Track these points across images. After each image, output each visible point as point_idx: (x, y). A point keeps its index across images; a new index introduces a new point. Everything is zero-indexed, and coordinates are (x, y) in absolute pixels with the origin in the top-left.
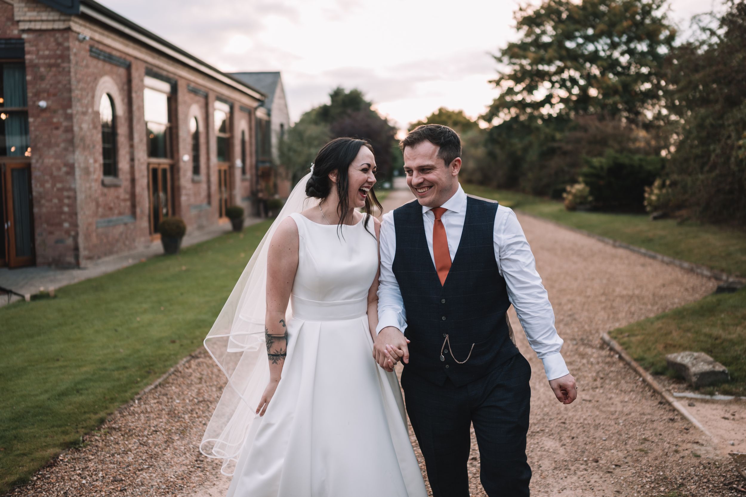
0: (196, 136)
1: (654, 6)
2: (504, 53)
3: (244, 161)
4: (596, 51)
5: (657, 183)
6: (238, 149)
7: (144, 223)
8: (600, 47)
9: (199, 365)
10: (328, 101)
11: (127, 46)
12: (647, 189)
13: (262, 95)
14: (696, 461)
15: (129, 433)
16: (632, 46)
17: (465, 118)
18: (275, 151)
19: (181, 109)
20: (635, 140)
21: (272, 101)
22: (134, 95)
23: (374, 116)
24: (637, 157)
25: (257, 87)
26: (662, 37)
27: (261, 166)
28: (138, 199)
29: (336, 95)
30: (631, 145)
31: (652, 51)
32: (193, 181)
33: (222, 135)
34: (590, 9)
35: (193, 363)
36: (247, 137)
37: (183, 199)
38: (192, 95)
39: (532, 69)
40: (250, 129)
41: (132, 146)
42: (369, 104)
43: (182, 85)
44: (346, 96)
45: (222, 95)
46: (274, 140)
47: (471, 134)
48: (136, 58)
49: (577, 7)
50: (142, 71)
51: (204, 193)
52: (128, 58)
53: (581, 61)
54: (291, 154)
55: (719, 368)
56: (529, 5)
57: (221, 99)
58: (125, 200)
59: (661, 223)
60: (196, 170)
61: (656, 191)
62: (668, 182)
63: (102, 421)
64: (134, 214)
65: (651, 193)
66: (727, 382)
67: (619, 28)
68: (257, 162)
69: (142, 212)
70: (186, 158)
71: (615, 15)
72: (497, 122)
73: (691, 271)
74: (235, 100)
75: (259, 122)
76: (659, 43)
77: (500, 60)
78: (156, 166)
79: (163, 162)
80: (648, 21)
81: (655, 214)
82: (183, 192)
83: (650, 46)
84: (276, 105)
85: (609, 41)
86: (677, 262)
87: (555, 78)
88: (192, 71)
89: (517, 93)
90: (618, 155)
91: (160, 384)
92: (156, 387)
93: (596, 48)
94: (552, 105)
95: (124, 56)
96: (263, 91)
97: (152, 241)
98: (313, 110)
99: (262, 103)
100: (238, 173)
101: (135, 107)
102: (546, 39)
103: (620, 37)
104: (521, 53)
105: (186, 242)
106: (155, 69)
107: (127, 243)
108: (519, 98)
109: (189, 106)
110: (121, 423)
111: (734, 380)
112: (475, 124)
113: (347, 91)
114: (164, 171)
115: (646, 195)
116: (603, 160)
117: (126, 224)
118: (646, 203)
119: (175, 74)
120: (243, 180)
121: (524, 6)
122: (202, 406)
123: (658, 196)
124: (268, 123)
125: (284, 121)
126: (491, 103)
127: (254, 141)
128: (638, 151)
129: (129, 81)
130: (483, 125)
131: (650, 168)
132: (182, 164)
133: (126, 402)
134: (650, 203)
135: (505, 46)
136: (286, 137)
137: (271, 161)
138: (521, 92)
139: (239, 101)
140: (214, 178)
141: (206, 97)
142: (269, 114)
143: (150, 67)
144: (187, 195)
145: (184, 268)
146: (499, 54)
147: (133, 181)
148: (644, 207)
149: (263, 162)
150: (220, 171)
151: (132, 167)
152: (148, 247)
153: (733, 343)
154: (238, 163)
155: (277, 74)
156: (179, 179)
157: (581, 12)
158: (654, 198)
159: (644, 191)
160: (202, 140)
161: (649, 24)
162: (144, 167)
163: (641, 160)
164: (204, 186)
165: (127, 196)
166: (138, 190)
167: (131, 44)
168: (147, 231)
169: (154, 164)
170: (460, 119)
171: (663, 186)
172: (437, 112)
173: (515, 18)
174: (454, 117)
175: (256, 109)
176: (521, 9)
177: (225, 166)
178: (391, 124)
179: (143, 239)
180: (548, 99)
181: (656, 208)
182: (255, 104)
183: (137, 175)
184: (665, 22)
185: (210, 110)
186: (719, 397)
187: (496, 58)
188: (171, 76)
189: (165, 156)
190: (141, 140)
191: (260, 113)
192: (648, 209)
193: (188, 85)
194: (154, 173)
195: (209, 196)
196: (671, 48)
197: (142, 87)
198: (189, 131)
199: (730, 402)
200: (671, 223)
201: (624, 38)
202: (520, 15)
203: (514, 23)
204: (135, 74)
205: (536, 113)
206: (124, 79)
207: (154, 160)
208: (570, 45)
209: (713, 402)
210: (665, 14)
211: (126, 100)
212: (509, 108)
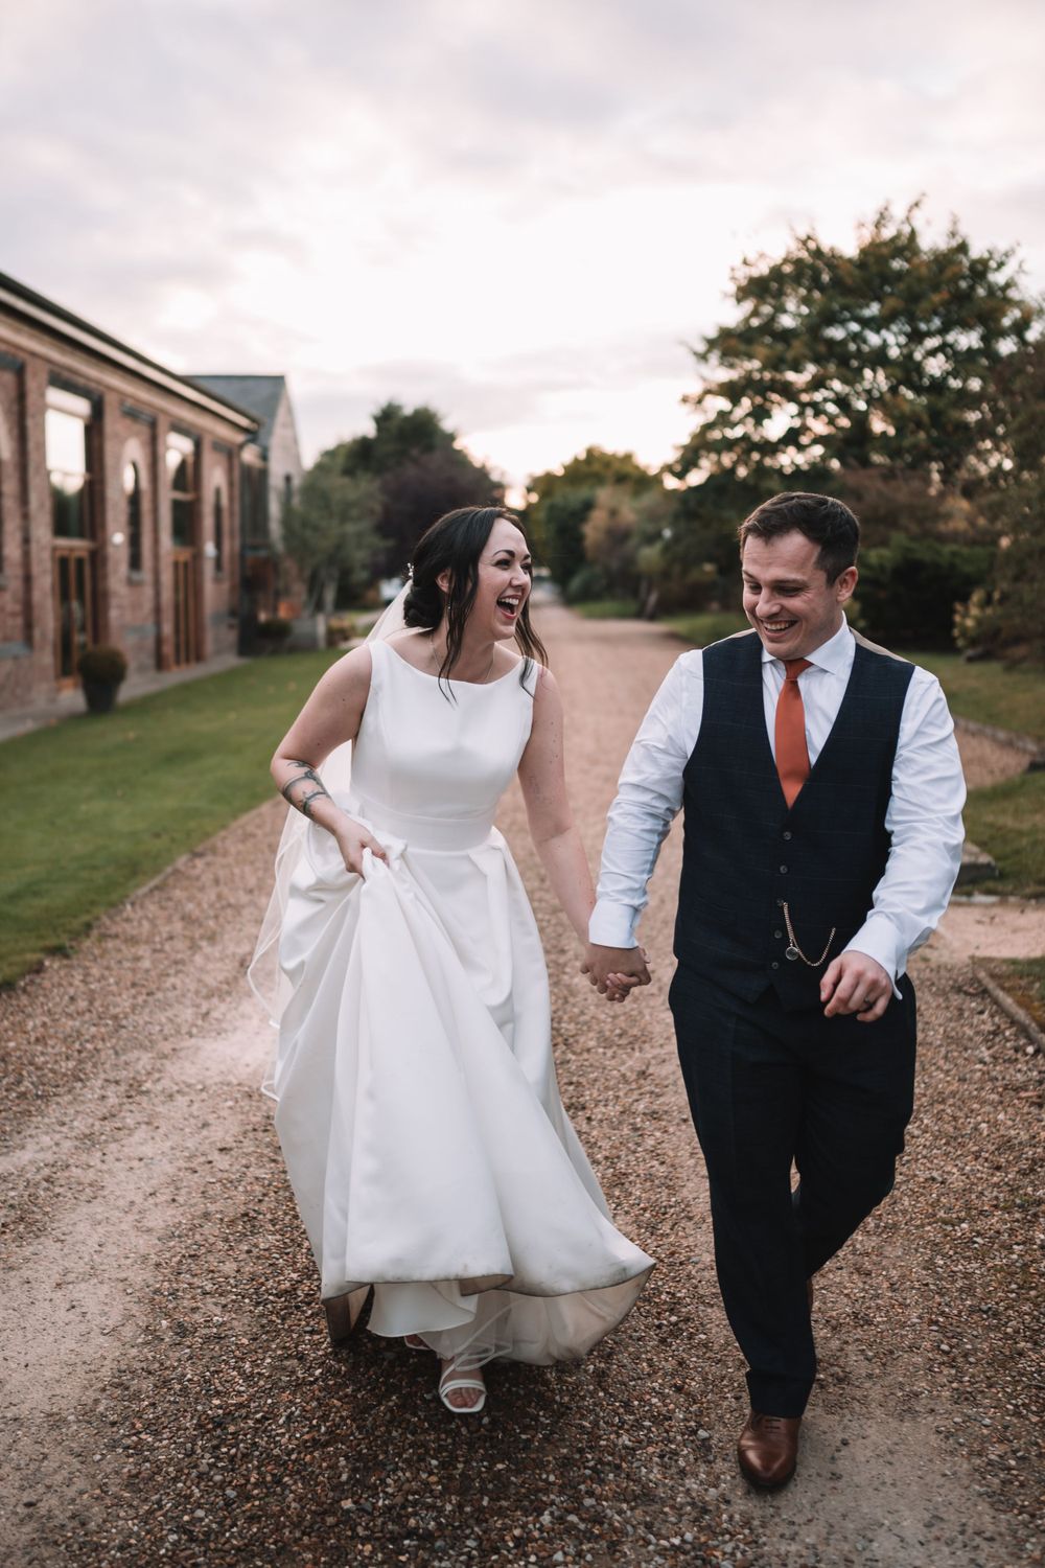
0: (135, 499)
1: (993, 264)
2: (712, 344)
3: (218, 545)
4: (885, 345)
5: (977, 596)
6: (208, 522)
7: (47, 658)
8: (891, 339)
9: (208, 864)
10: (369, 429)
11: (18, 331)
12: (959, 607)
13: (253, 420)
14: (922, 965)
15: (133, 941)
16: (951, 338)
17: (637, 468)
18: (275, 528)
19: (110, 447)
20: (948, 516)
21: (270, 433)
22: (30, 423)
23: (460, 460)
24: (948, 549)
25: (242, 405)
26: (1006, 322)
27: (250, 555)
28: (36, 613)
29: (387, 417)
30: (942, 527)
31: (988, 350)
32: (131, 583)
33: (180, 496)
34: (874, 269)
35: (200, 863)
36: (225, 501)
37: (114, 614)
38: (128, 422)
39: (762, 379)
40: (231, 484)
41: (26, 516)
42: (451, 438)
43: (111, 401)
44: (407, 419)
45: (181, 420)
46: (274, 508)
47: (649, 499)
48: (33, 354)
49: (850, 261)
50: (44, 377)
51: (148, 606)
52: (22, 355)
53: (855, 363)
54: (308, 533)
55: (984, 859)
56: (762, 256)
57: (179, 428)
58: (14, 615)
59: (976, 669)
60: (135, 562)
61: (974, 611)
62: (996, 595)
63: (88, 926)
64: (29, 640)
65: (966, 615)
66: (993, 878)
67: (924, 305)
68: (243, 547)
69: (44, 635)
70: (119, 538)
71: (920, 280)
72: (696, 478)
73: (1009, 745)
74: (203, 430)
75: (247, 471)
76: (1003, 333)
77: (703, 357)
78: (66, 553)
79: (78, 545)
80: (981, 292)
81: (970, 652)
82: (114, 602)
83: (983, 338)
84: (277, 440)
85: (907, 328)
86: (989, 731)
87: (805, 398)
88: (129, 377)
89: (733, 425)
90: (914, 545)
91: (157, 888)
92: (151, 891)
93: (885, 341)
94: (801, 448)
95: (13, 350)
96: (254, 412)
97: (59, 690)
98: (340, 447)
99: (252, 435)
100: (209, 569)
101: (31, 445)
102: (787, 321)
103: (928, 321)
104: (742, 347)
105: (127, 692)
106: (66, 374)
107: (19, 691)
108: (736, 433)
109: (122, 441)
110: (114, 930)
111: (1003, 876)
112: (657, 480)
113: (408, 411)
114: (80, 561)
115: (957, 618)
116: (885, 552)
117: (16, 658)
118: (956, 632)
119: (99, 382)
120: (217, 580)
121: (752, 257)
122: (229, 911)
123: (979, 622)
124: (264, 473)
125: (293, 471)
126: (686, 440)
127: (237, 507)
128: (955, 537)
129: (21, 396)
130: (671, 483)
131: (968, 569)
132: (110, 550)
133: (113, 905)
134: (964, 632)
135: (713, 334)
136: (296, 501)
137: (268, 546)
138: (741, 421)
139: (211, 433)
140: (167, 577)
141: (153, 425)
142: (264, 457)
143: (56, 369)
144: (120, 607)
145: (132, 735)
146: (701, 347)
147: (28, 579)
148: (954, 640)
149: (255, 548)
150: (176, 565)
151: (26, 555)
152: (53, 701)
153: (1020, 834)
154: (210, 549)
155: (278, 381)
156: (105, 577)
157: (856, 272)
158: (970, 623)
159: (953, 612)
160: (146, 505)
161: (982, 298)
162: (46, 555)
163: (954, 554)
164: (148, 591)
165: (18, 608)
166: (37, 596)
167: (26, 328)
168: (51, 673)
169: (63, 549)
170: (628, 469)
171: (988, 601)
172: (582, 456)
173: (733, 278)
174: (616, 466)
175: (241, 447)
176: (745, 262)
177: (185, 555)
178: (495, 477)
179: (44, 687)
180: (792, 438)
181: (973, 642)
182: (240, 438)
183: (35, 569)
184: (1013, 294)
185: (161, 449)
186: (979, 898)
187: (695, 354)
188: (93, 385)
189: (81, 535)
190: (42, 505)
191: (249, 455)
192: (960, 643)
193: (122, 403)
194: (63, 564)
195: (157, 610)
196: (1023, 342)
197: (43, 407)
198: (122, 489)
199: (993, 905)
200: (995, 667)
201: (937, 323)
202: (743, 274)
203: (732, 288)
204: (32, 384)
205: (768, 462)
206: (13, 393)
207: (63, 542)
208: (836, 333)
209: (970, 905)
210: (1012, 279)
211: (16, 432)
212: (719, 453)
